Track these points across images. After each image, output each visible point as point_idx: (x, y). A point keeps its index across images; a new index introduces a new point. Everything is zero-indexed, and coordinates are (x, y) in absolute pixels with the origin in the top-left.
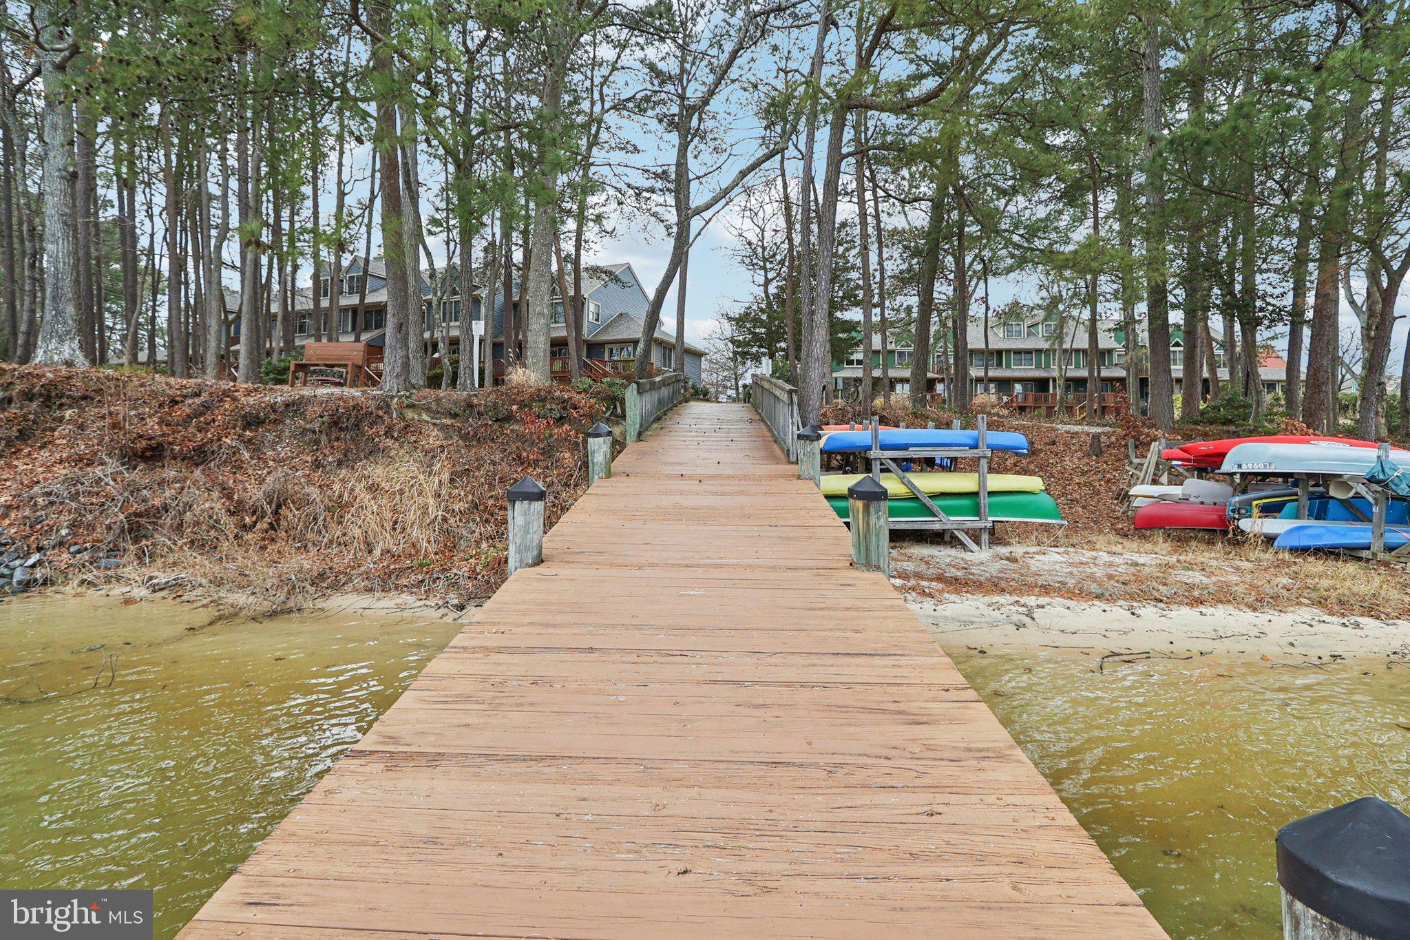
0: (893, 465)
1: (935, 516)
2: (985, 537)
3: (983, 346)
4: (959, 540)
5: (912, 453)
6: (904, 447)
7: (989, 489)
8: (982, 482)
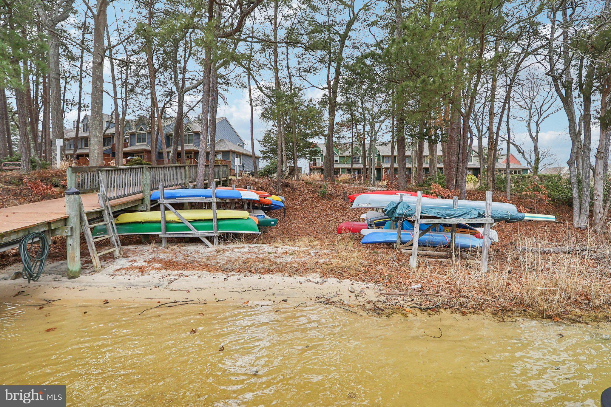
0: (170, 207)
1: (191, 231)
2: (216, 240)
3: (390, 154)
4: (203, 242)
5: (178, 201)
6: (174, 197)
7: (218, 217)
8: (215, 214)
